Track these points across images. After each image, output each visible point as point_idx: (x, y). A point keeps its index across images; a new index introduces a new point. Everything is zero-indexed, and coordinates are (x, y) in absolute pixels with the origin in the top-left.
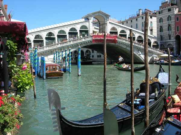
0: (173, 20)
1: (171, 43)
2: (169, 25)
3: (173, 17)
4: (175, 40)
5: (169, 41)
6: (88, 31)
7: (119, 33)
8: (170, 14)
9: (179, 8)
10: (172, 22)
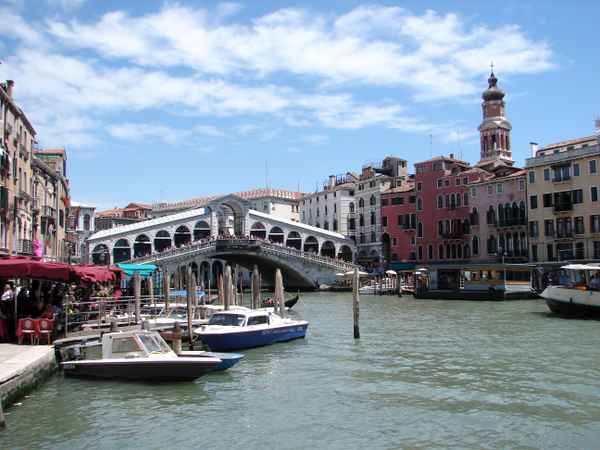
0: (378, 205)
1: (375, 248)
2: (373, 213)
3: (378, 197)
4: (380, 243)
5: (371, 244)
6: (209, 231)
7: (268, 234)
8: (373, 191)
9: (392, 182)
10: (377, 208)
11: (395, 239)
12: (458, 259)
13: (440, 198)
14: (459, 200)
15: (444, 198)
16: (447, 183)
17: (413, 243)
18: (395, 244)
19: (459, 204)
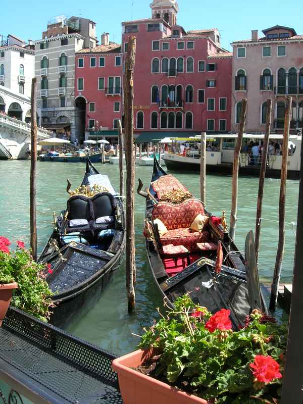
0: (71, 65)
1: (66, 114)
2: (62, 75)
3: (71, 57)
4: (73, 108)
5: (61, 108)
8: (64, 50)
9: (84, 39)
10: (70, 69)
11: (92, 105)
12: (175, 129)
13: (156, 62)
14: (180, 64)
15: (161, 62)
16: (165, 46)
17: (117, 109)
18: (92, 109)
19: (180, 70)
